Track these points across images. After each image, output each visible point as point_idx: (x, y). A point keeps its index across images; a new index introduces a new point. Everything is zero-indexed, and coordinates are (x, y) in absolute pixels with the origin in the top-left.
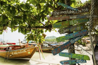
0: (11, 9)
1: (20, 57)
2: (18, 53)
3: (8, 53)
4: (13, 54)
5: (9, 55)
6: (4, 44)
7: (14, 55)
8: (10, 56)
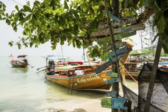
0: (59, 19)
1: (90, 87)
2: (87, 81)
3: (71, 79)
4: (78, 82)
5: (73, 84)
6: (64, 64)
7: (81, 83)
8: (76, 84)
